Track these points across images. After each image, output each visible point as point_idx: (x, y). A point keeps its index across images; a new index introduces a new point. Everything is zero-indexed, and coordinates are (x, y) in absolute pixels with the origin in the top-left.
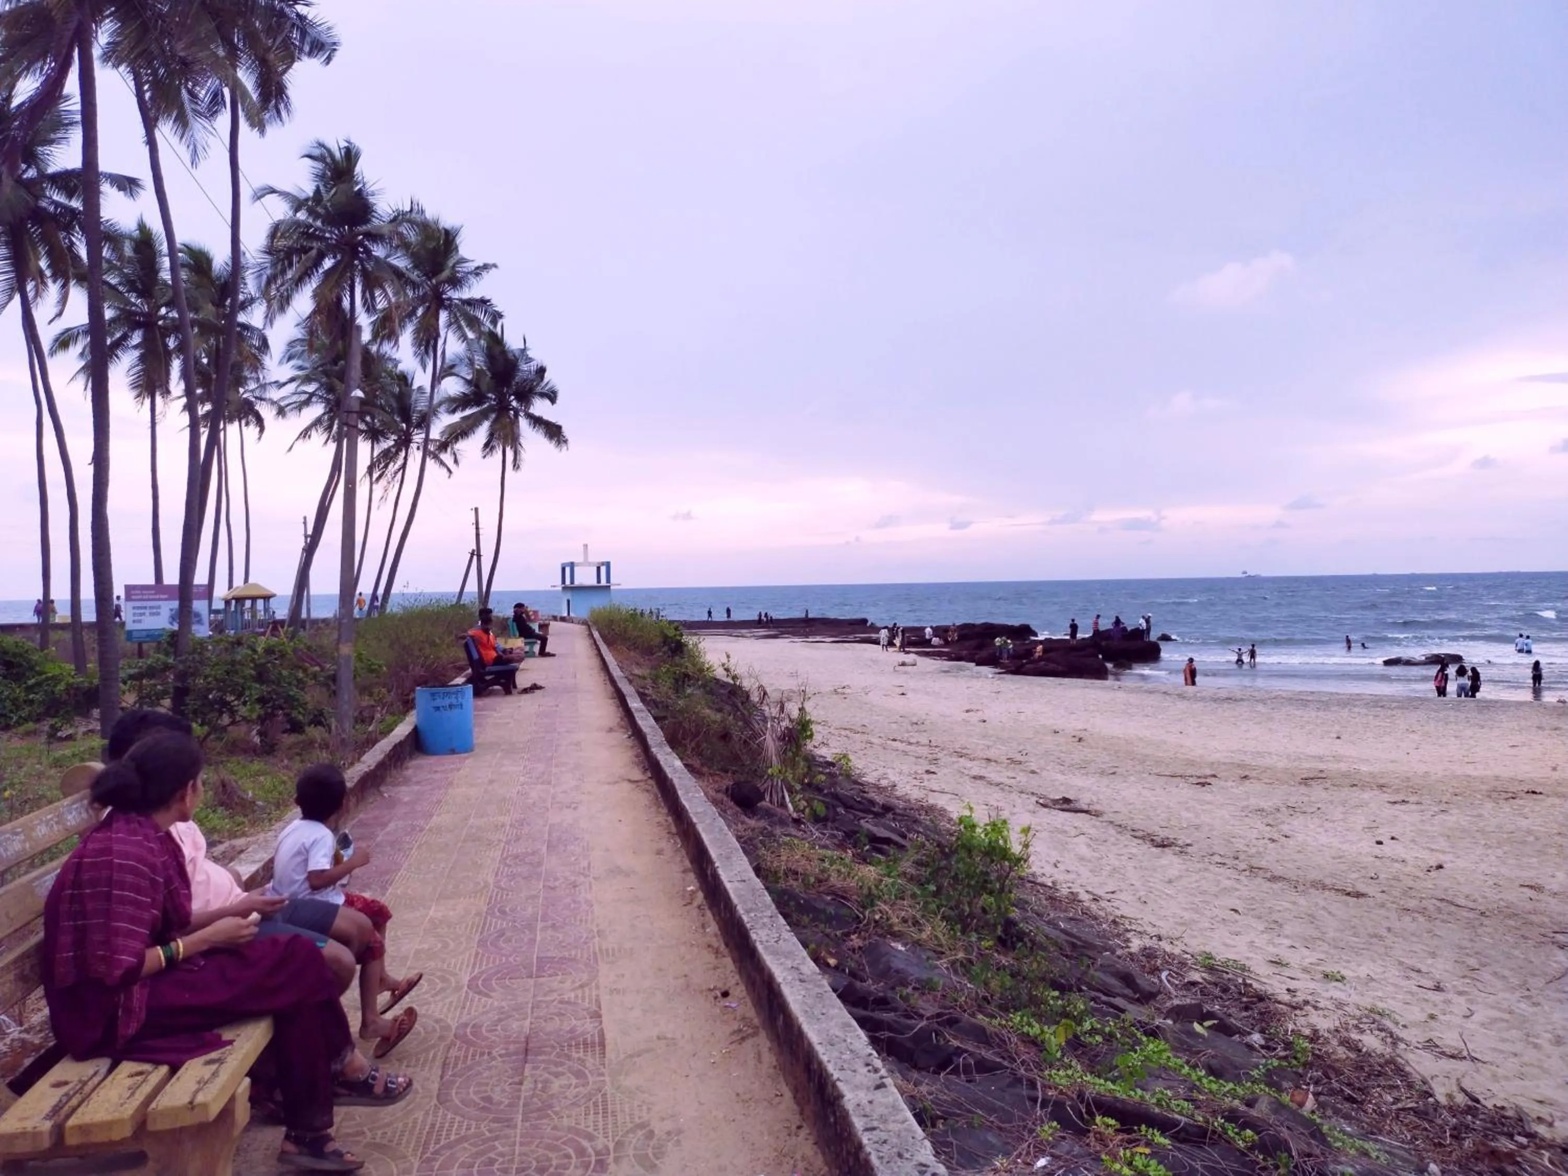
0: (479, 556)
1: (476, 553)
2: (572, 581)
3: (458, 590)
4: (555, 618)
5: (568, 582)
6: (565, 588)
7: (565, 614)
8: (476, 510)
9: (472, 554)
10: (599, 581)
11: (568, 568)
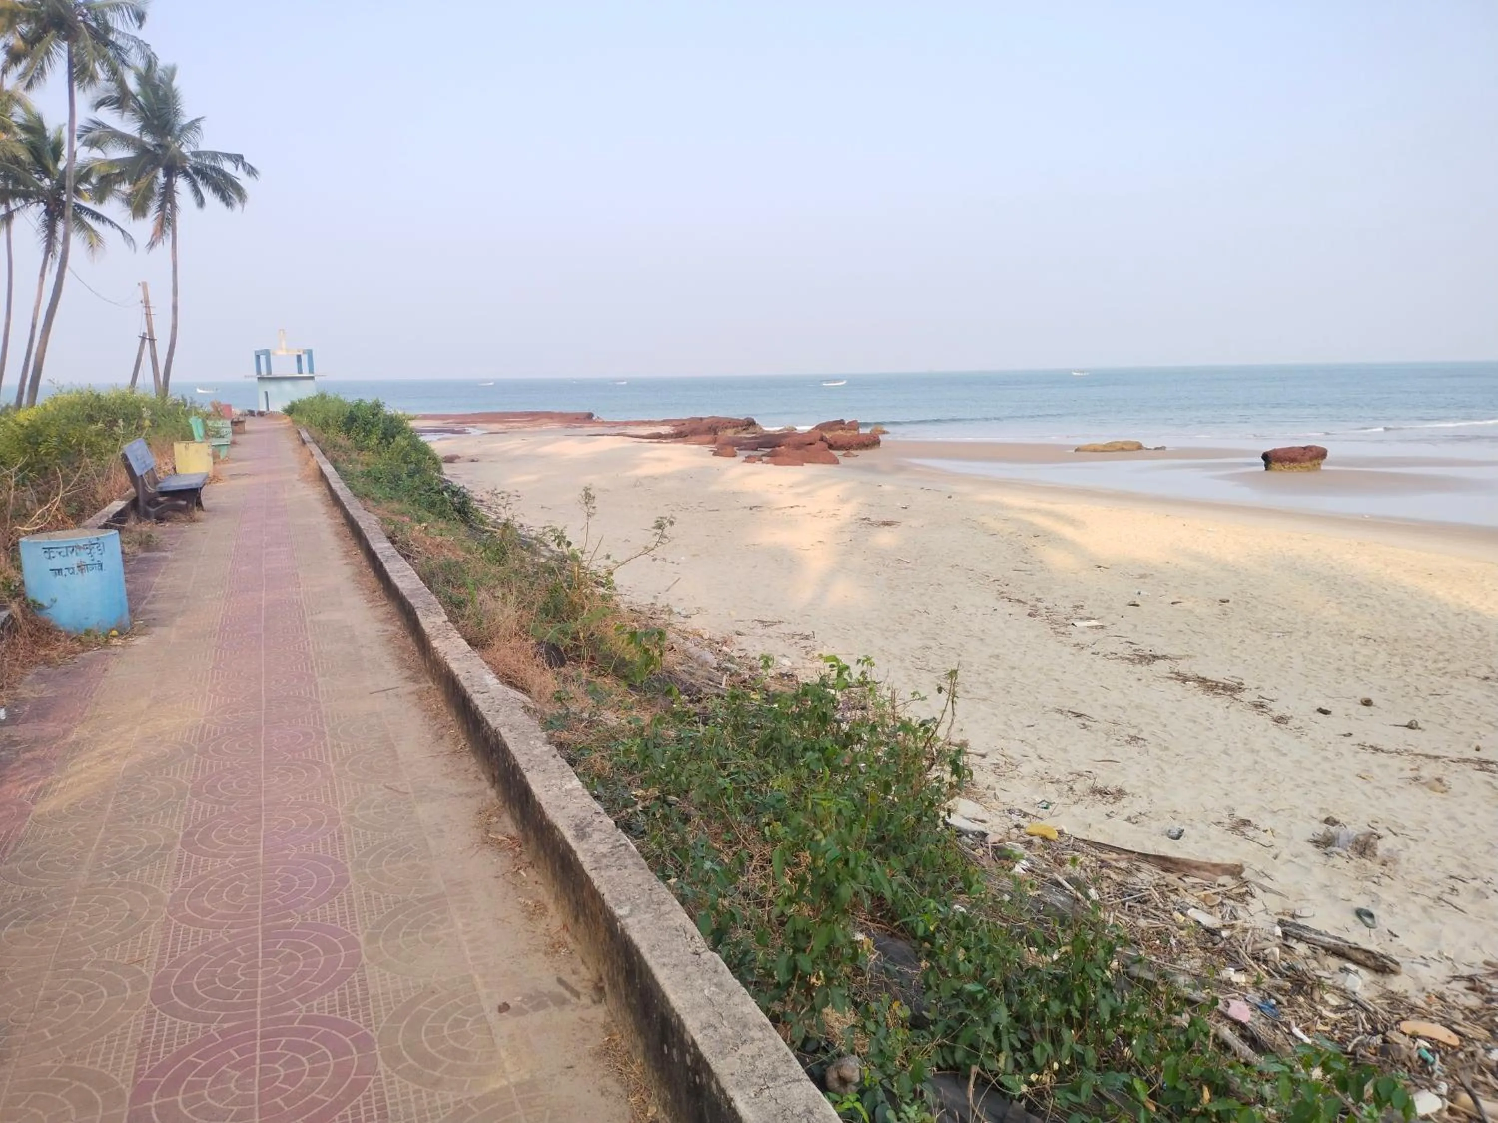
0: (152, 341)
1: (149, 338)
2: (269, 370)
3: (129, 380)
4: (252, 413)
5: (264, 373)
6: (261, 379)
7: (263, 408)
8: (144, 286)
9: (144, 339)
10: (300, 371)
11: (262, 356)
